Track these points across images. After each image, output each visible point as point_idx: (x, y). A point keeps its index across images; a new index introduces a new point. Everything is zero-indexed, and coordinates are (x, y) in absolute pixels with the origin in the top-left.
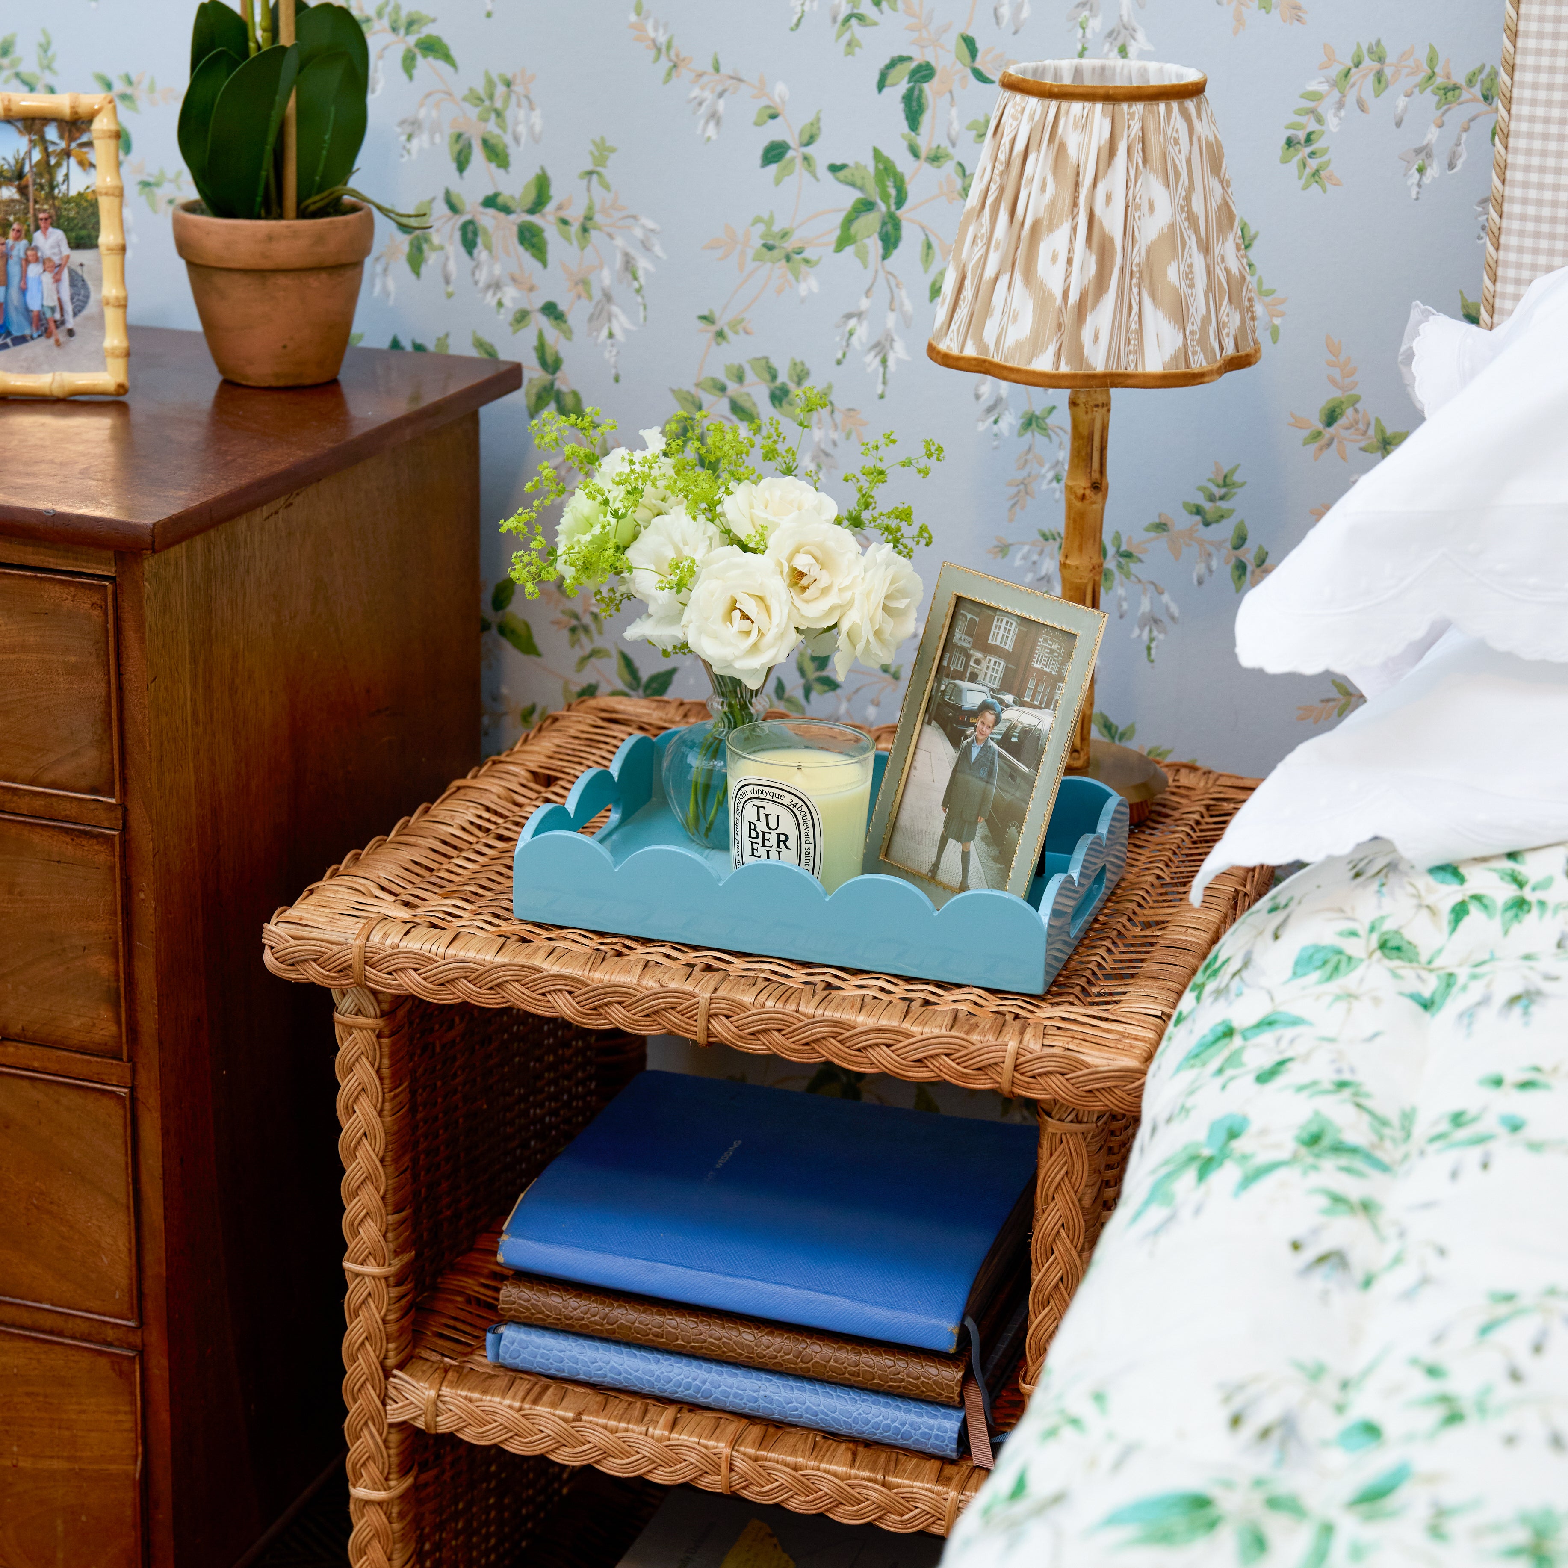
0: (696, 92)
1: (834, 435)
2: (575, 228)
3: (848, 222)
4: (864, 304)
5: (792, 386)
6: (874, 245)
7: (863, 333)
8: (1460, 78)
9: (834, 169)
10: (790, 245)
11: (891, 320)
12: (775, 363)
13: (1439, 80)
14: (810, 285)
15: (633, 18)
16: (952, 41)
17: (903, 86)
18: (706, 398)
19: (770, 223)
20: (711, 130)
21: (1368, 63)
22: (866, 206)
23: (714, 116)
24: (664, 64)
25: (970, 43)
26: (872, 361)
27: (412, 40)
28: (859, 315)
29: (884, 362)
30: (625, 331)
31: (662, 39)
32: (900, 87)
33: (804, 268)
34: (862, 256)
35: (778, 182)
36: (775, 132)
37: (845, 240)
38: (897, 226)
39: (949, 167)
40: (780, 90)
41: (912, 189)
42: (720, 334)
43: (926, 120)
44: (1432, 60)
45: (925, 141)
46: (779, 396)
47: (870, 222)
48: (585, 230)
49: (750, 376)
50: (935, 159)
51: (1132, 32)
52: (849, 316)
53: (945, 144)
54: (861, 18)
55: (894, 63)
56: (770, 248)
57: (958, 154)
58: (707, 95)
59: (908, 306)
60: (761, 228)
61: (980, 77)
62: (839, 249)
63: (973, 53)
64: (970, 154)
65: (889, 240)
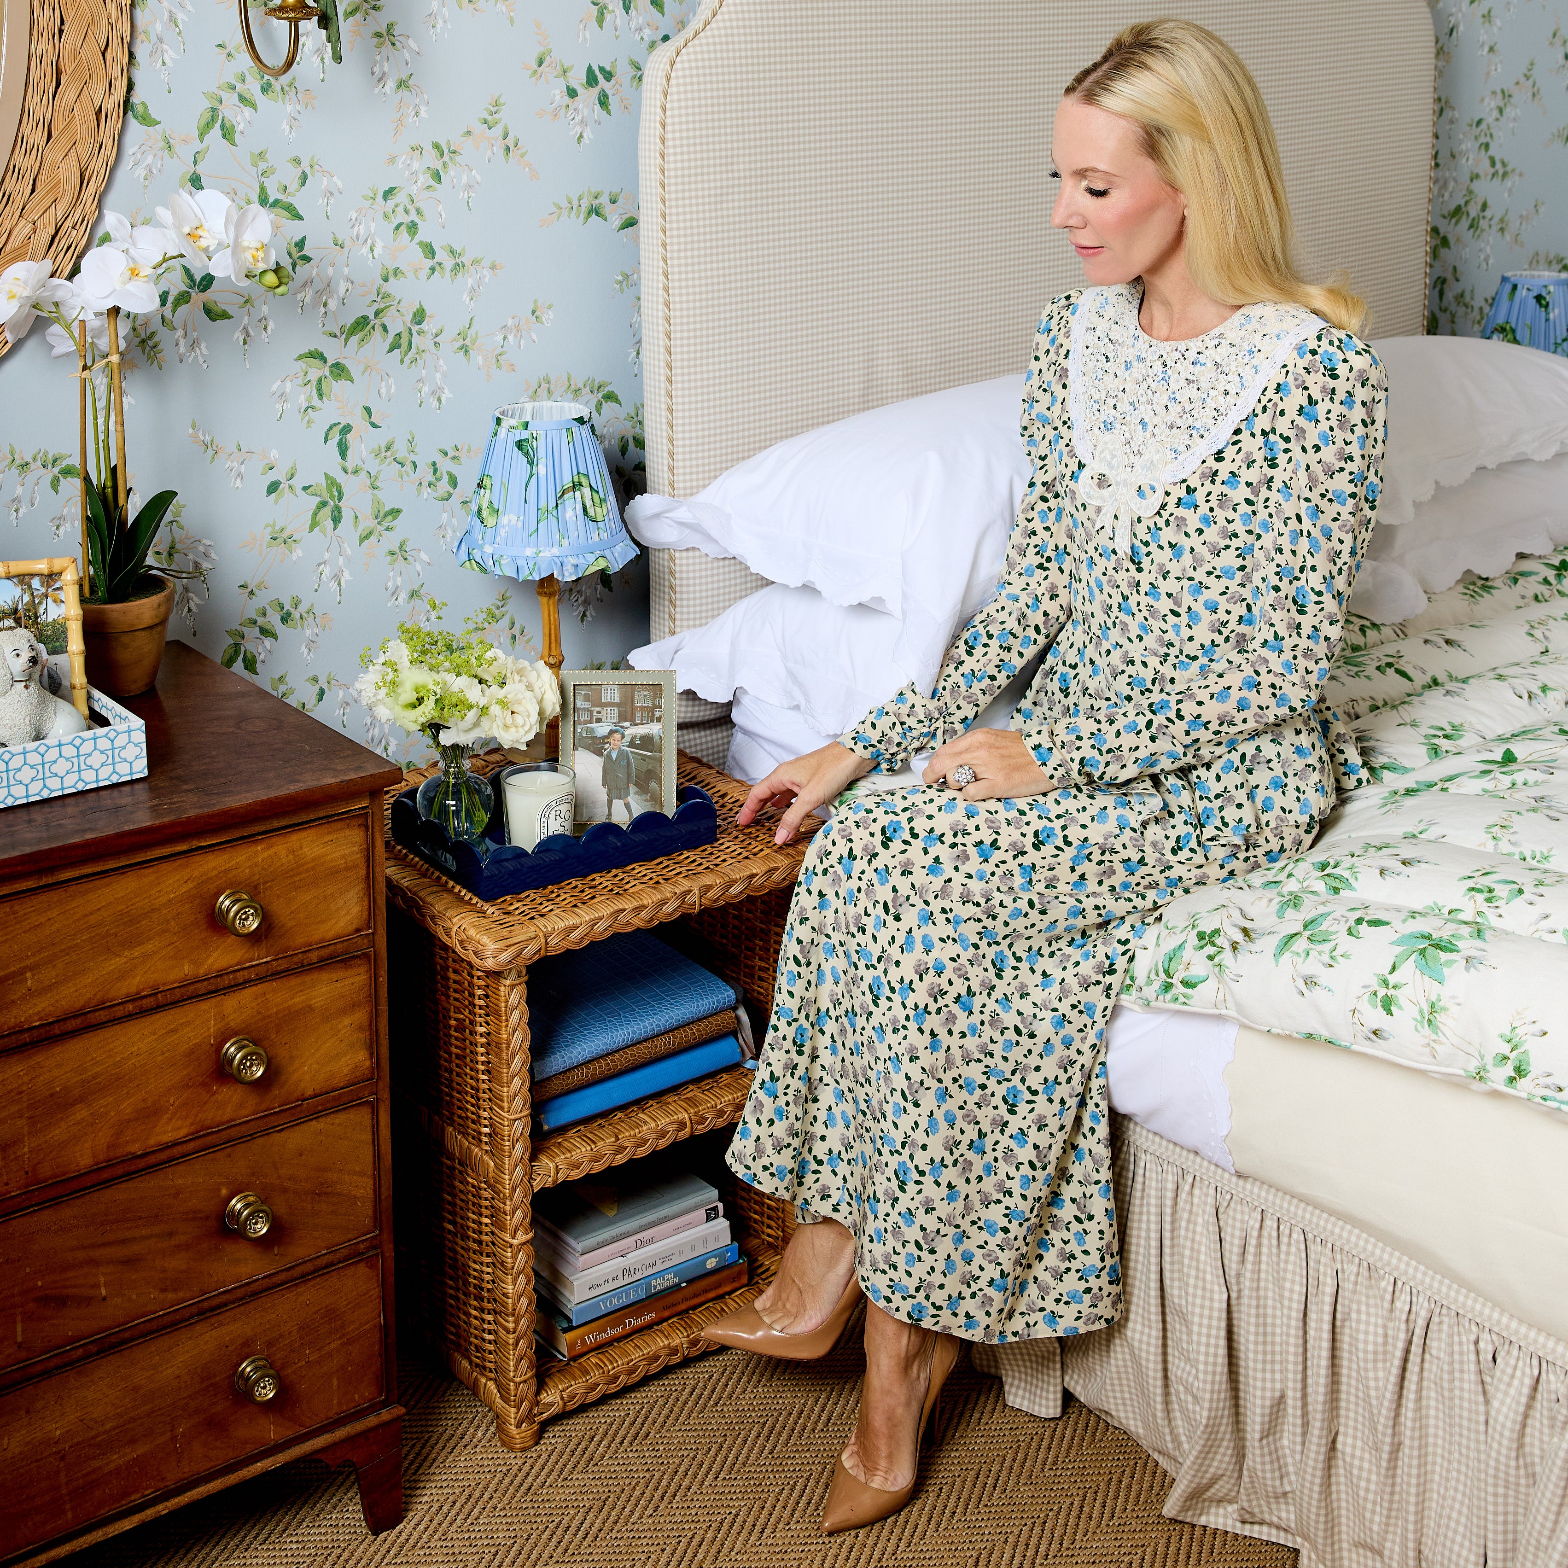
0: (229, 464)
1: (316, 630)
2: (165, 554)
3: (315, 514)
4: (327, 556)
5: (292, 610)
6: (330, 523)
7: (327, 571)
8: (581, 386)
9: (305, 489)
10: (285, 535)
11: (341, 560)
12: (282, 600)
13: (573, 387)
14: (298, 553)
15: (191, 431)
16: (360, 412)
17: (337, 438)
18: (246, 630)
19: (274, 526)
20: (238, 483)
21: (544, 386)
22: (324, 504)
23: (239, 475)
24: (210, 452)
25: (368, 410)
26: (333, 585)
27: (56, 470)
28: (325, 563)
29: (339, 584)
30: (197, 605)
31: (208, 439)
32: (335, 438)
33: (294, 545)
34: (323, 532)
35: (276, 502)
36: (273, 476)
37: (314, 525)
38: (340, 511)
39: (363, 475)
40: (274, 453)
41: (345, 490)
42: (252, 593)
43: (349, 453)
44: (569, 379)
45: (350, 465)
46: (285, 619)
47: (327, 511)
48: (170, 554)
49: (269, 611)
50: (356, 472)
51: (441, 389)
52: (319, 565)
53: (360, 463)
54: (313, 407)
55: (331, 428)
56: (274, 539)
57: (367, 467)
58: (235, 464)
59: (349, 551)
60: (269, 529)
61: (374, 426)
62: (311, 530)
63: (370, 414)
64: (372, 466)
65: (336, 519)
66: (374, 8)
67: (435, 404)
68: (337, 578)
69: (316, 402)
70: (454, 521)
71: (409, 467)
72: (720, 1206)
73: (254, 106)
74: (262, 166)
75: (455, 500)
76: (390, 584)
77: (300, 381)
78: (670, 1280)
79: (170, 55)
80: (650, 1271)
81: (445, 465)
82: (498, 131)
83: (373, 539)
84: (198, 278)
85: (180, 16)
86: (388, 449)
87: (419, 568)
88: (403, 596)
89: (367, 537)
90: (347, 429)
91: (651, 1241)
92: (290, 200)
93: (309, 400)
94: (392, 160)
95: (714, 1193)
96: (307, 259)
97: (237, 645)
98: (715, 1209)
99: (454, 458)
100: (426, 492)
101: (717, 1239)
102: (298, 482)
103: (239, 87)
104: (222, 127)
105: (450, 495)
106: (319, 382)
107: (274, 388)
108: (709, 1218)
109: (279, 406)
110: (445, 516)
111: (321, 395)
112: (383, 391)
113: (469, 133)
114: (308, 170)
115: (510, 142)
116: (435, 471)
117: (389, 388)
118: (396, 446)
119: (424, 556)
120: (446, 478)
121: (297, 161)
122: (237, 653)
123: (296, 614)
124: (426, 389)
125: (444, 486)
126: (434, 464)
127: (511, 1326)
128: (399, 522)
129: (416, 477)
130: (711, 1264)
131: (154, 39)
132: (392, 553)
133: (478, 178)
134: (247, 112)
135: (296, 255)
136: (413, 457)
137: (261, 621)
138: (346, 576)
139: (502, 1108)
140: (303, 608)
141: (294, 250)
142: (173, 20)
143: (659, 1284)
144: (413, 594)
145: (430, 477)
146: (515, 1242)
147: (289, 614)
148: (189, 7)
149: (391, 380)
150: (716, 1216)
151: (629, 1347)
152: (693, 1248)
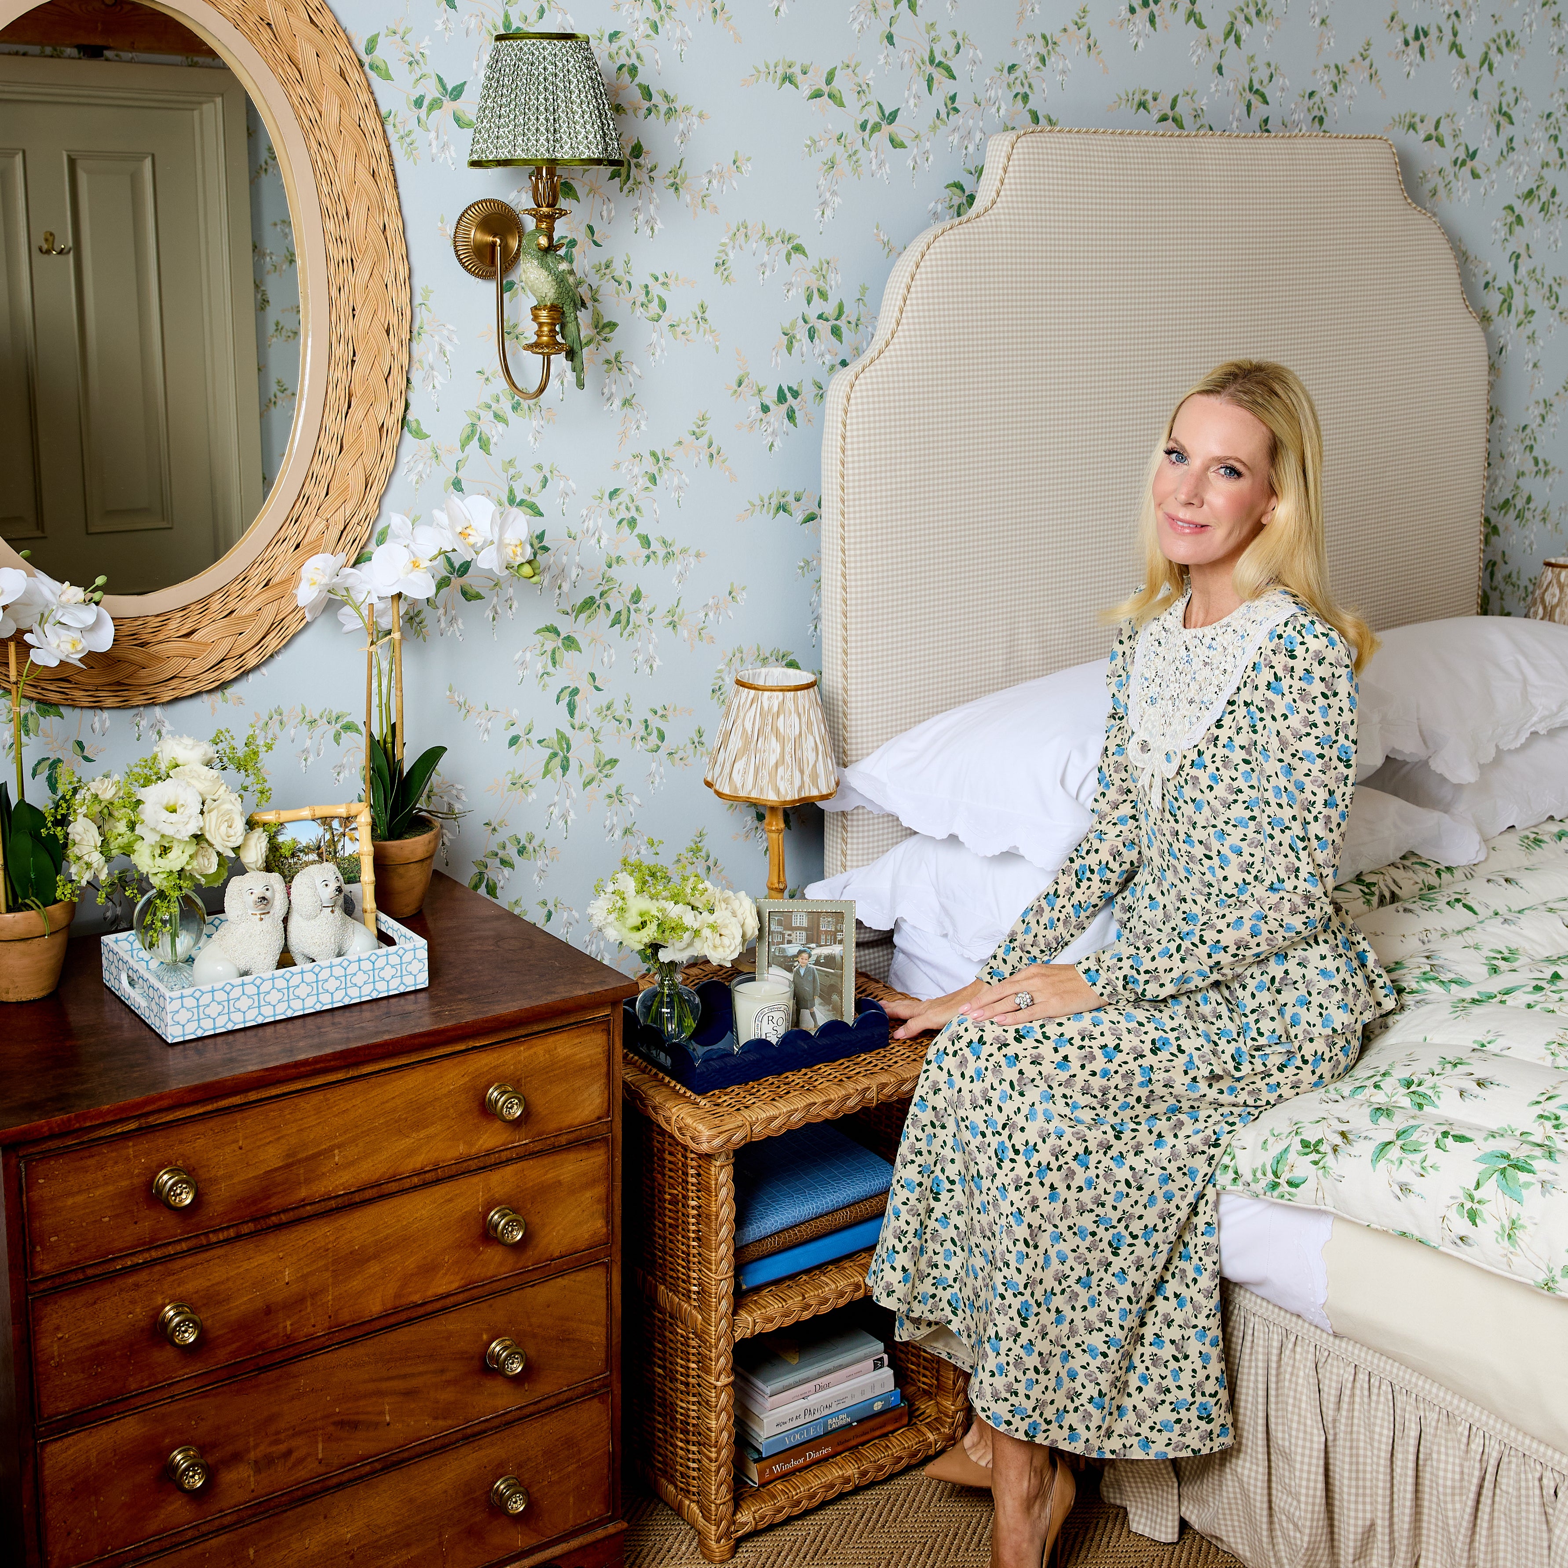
0: (478, 721)
1: (546, 862)
3: (548, 763)
4: (556, 798)
5: (527, 844)
6: (559, 771)
7: (556, 811)
8: (768, 655)
9: (540, 742)
10: (523, 781)
11: (568, 802)
12: (519, 836)
13: (761, 657)
14: (533, 796)
15: (448, 693)
16: (586, 677)
17: (567, 699)
18: (489, 861)
19: (513, 773)
20: (486, 737)
21: (738, 655)
22: (555, 755)
23: (487, 731)
24: (464, 711)
25: (592, 675)
26: (561, 823)
27: (338, 726)
28: (554, 805)
29: (566, 822)
30: (450, 840)
31: (462, 700)
32: (565, 699)
33: (530, 789)
34: (554, 779)
35: (516, 753)
36: (513, 732)
37: (546, 772)
38: (568, 761)
39: (588, 730)
40: (515, 712)
41: (572, 743)
42: (494, 829)
43: (577, 712)
44: (758, 650)
45: (577, 722)
46: (521, 851)
47: (557, 761)
48: (429, 797)
49: (508, 845)
50: (581, 728)
51: (653, 658)
52: (550, 806)
53: (585, 720)
54: (548, 673)
55: (562, 691)
56: (514, 784)
57: (590, 724)
58: (483, 721)
59: (574, 795)
60: (510, 776)
61: (598, 689)
62: (544, 776)
63: (594, 679)
64: (596, 723)
65: (565, 768)
66: (605, 340)
67: (648, 670)
68: (564, 817)
69: (550, 668)
70: (662, 769)
71: (625, 724)
72: (886, 1357)
73: (506, 422)
74: (512, 471)
75: (663, 752)
76: (607, 823)
77: (538, 652)
78: (844, 1419)
79: (439, 380)
80: (827, 1412)
81: (655, 722)
82: (704, 441)
83: (595, 784)
84: (457, 565)
85: (448, 348)
86: (608, 708)
87: (632, 809)
88: (618, 833)
89: (589, 783)
90: (575, 692)
91: (828, 1386)
92: (533, 500)
93: (544, 667)
94: (617, 466)
95: (881, 1346)
96: (546, 549)
97: (481, 874)
98: (881, 1359)
99: (662, 716)
100: (639, 744)
101: (883, 1385)
102: (534, 737)
103: (494, 406)
104: (480, 439)
105: (659, 747)
106: (554, 652)
107: (516, 657)
108: (876, 1367)
109: (520, 673)
110: (654, 765)
111: (554, 663)
112: (606, 660)
113: (680, 443)
114: (548, 475)
115: (714, 450)
116: (647, 727)
117: (610, 657)
118: (615, 706)
119: (636, 799)
120: (655, 733)
121: (540, 467)
122: (481, 880)
123: (530, 848)
124: (640, 658)
125: (654, 739)
126: (646, 721)
127: (713, 1455)
128: (616, 770)
129: (630, 732)
130: (878, 1406)
131: (427, 367)
132: (610, 797)
133: (687, 481)
134: (500, 427)
135: (537, 546)
136: (629, 716)
137: (501, 853)
138: (572, 816)
139: (710, 1270)
140: (536, 843)
141: (535, 542)
142: (443, 352)
143: (834, 1423)
144: (627, 831)
145: (643, 732)
146: (719, 1384)
147: (524, 848)
148: (456, 341)
149: (612, 651)
150: (882, 1366)
151: (809, 1476)
152: (863, 1393)
